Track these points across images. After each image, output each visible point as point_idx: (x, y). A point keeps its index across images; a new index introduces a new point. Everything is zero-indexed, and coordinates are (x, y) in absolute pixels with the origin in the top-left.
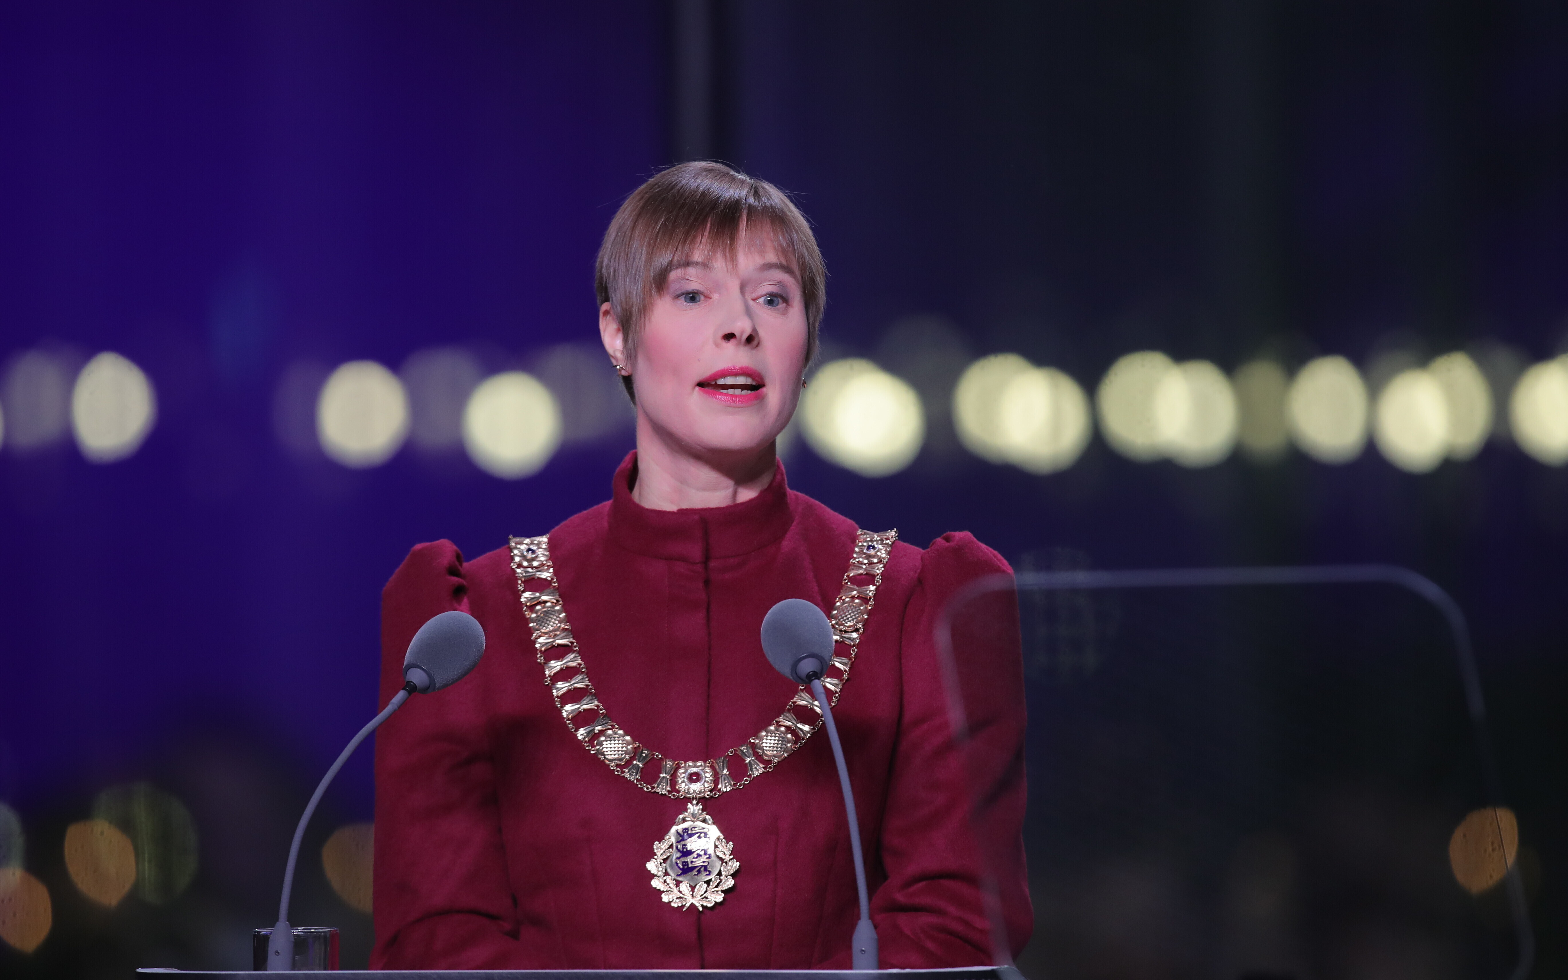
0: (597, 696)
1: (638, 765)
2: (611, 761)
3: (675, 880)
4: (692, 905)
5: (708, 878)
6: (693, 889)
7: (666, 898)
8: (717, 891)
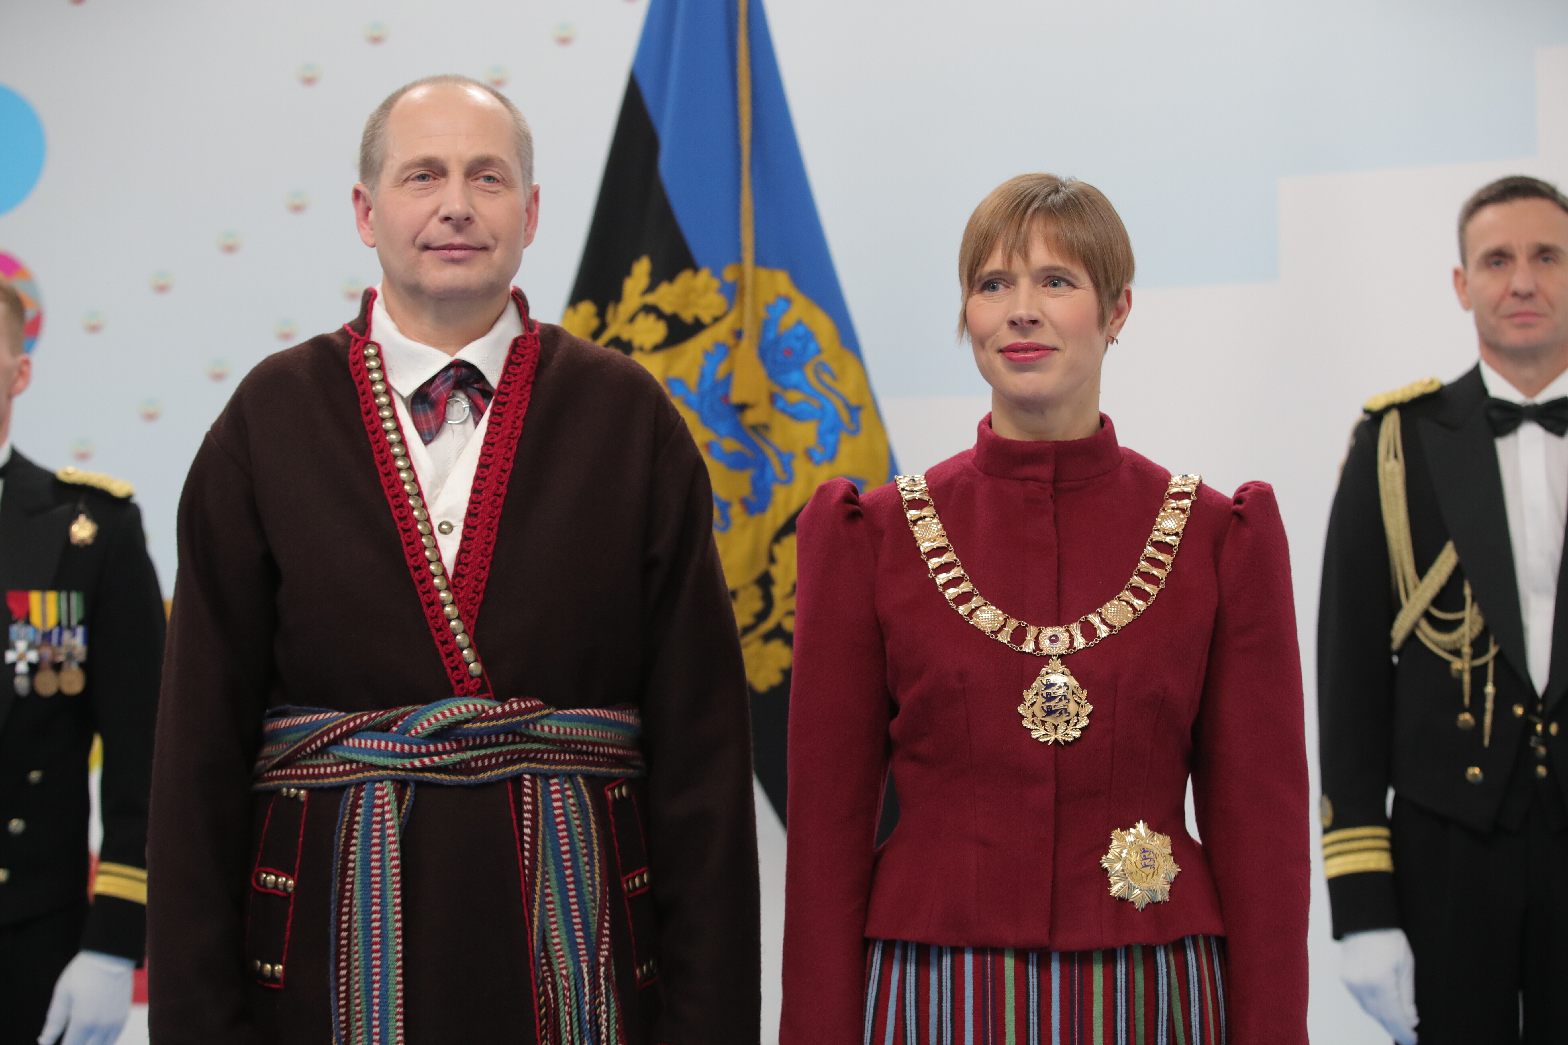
1: (1008, 631)
2: (986, 629)
3: (1041, 720)
4: (1056, 740)
5: (1067, 719)
6: (1056, 727)
7: (1034, 735)
8: (1076, 729)
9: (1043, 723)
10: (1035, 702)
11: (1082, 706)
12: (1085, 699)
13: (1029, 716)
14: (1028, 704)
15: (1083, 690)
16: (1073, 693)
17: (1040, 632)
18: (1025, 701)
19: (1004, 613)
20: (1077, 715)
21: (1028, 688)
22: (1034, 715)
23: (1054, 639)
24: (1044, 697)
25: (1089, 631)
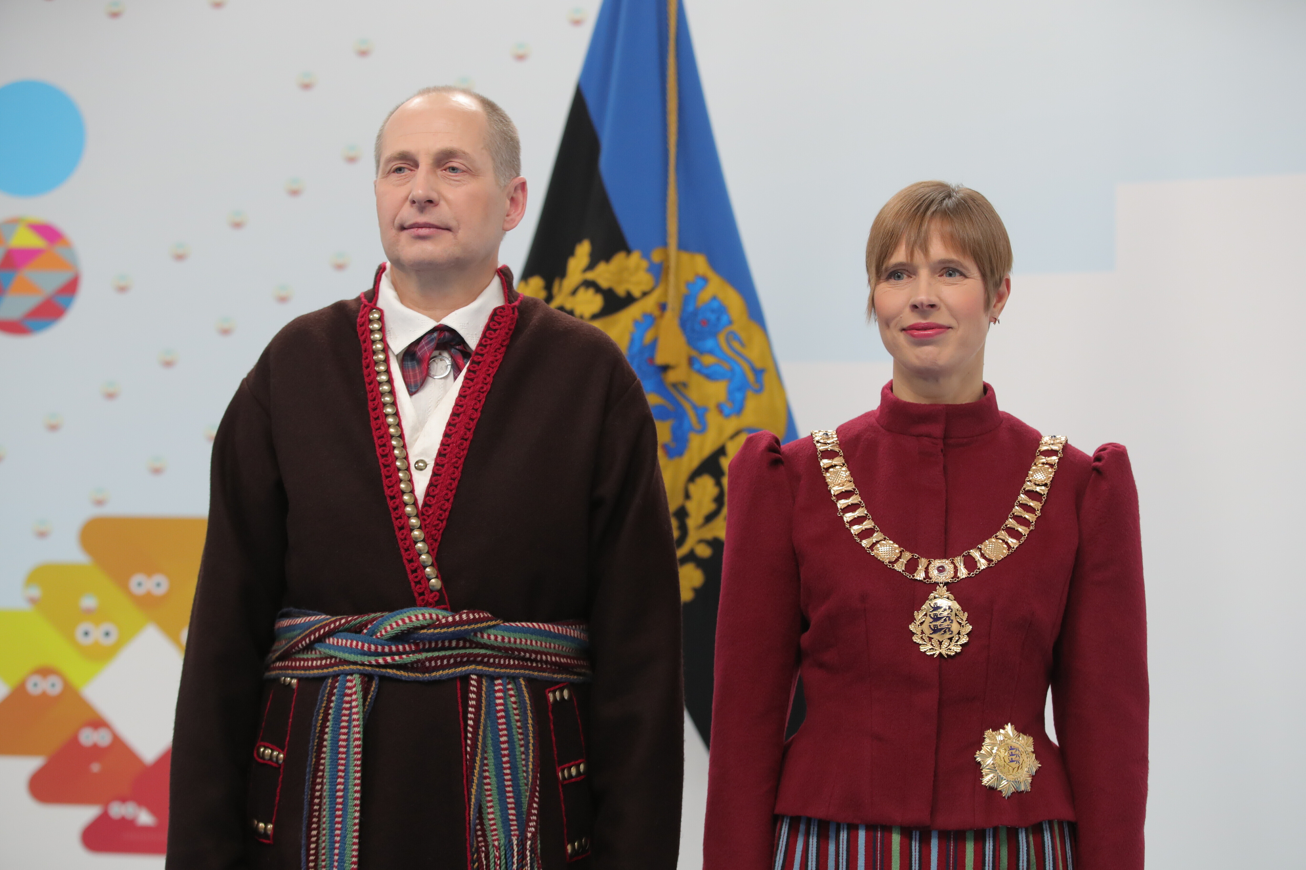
1: (903, 562)
2: (885, 559)
3: (928, 637)
4: (940, 654)
5: (951, 636)
6: (941, 643)
7: (923, 649)
8: (957, 645)
9: (930, 639)
10: (924, 621)
11: (963, 626)
12: (966, 621)
13: (919, 633)
14: (918, 623)
15: (964, 613)
16: (956, 615)
17: (930, 563)
18: (915, 620)
19: (900, 547)
20: (959, 633)
21: (919, 609)
22: (922, 633)
23: (941, 569)
24: (931, 617)
25: (970, 563)
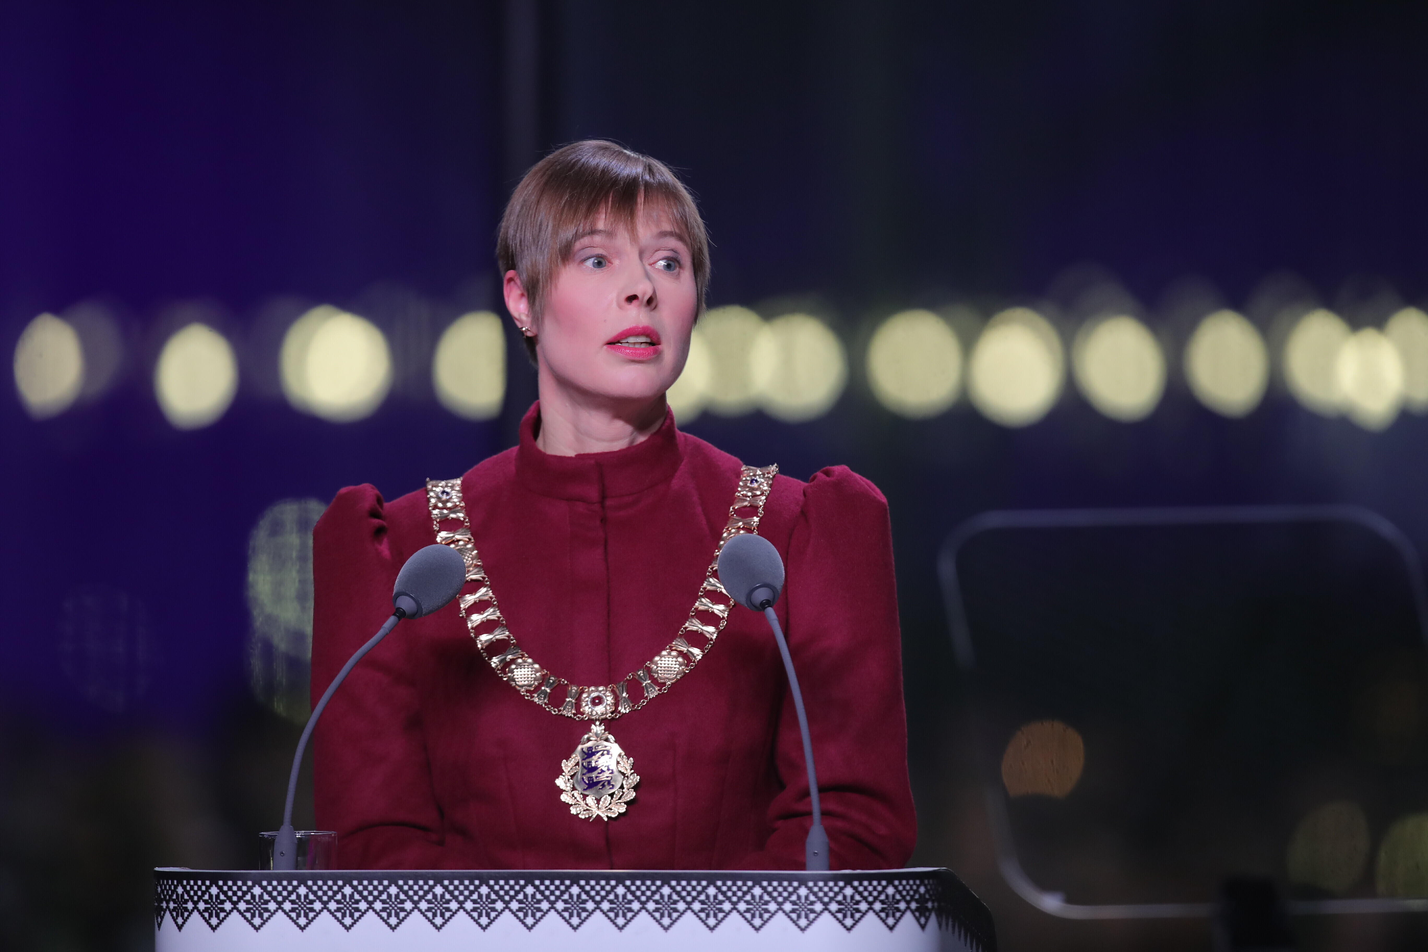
0: (508, 627)
1: (546, 691)
2: (522, 686)
3: (581, 794)
4: (598, 816)
5: (611, 791)
6: (598, 802)
8: (620, 803)
10: (575, 773)
11: (628, 777)
14: (567, 776)
19: (542, 668)
24: (584, 767)
